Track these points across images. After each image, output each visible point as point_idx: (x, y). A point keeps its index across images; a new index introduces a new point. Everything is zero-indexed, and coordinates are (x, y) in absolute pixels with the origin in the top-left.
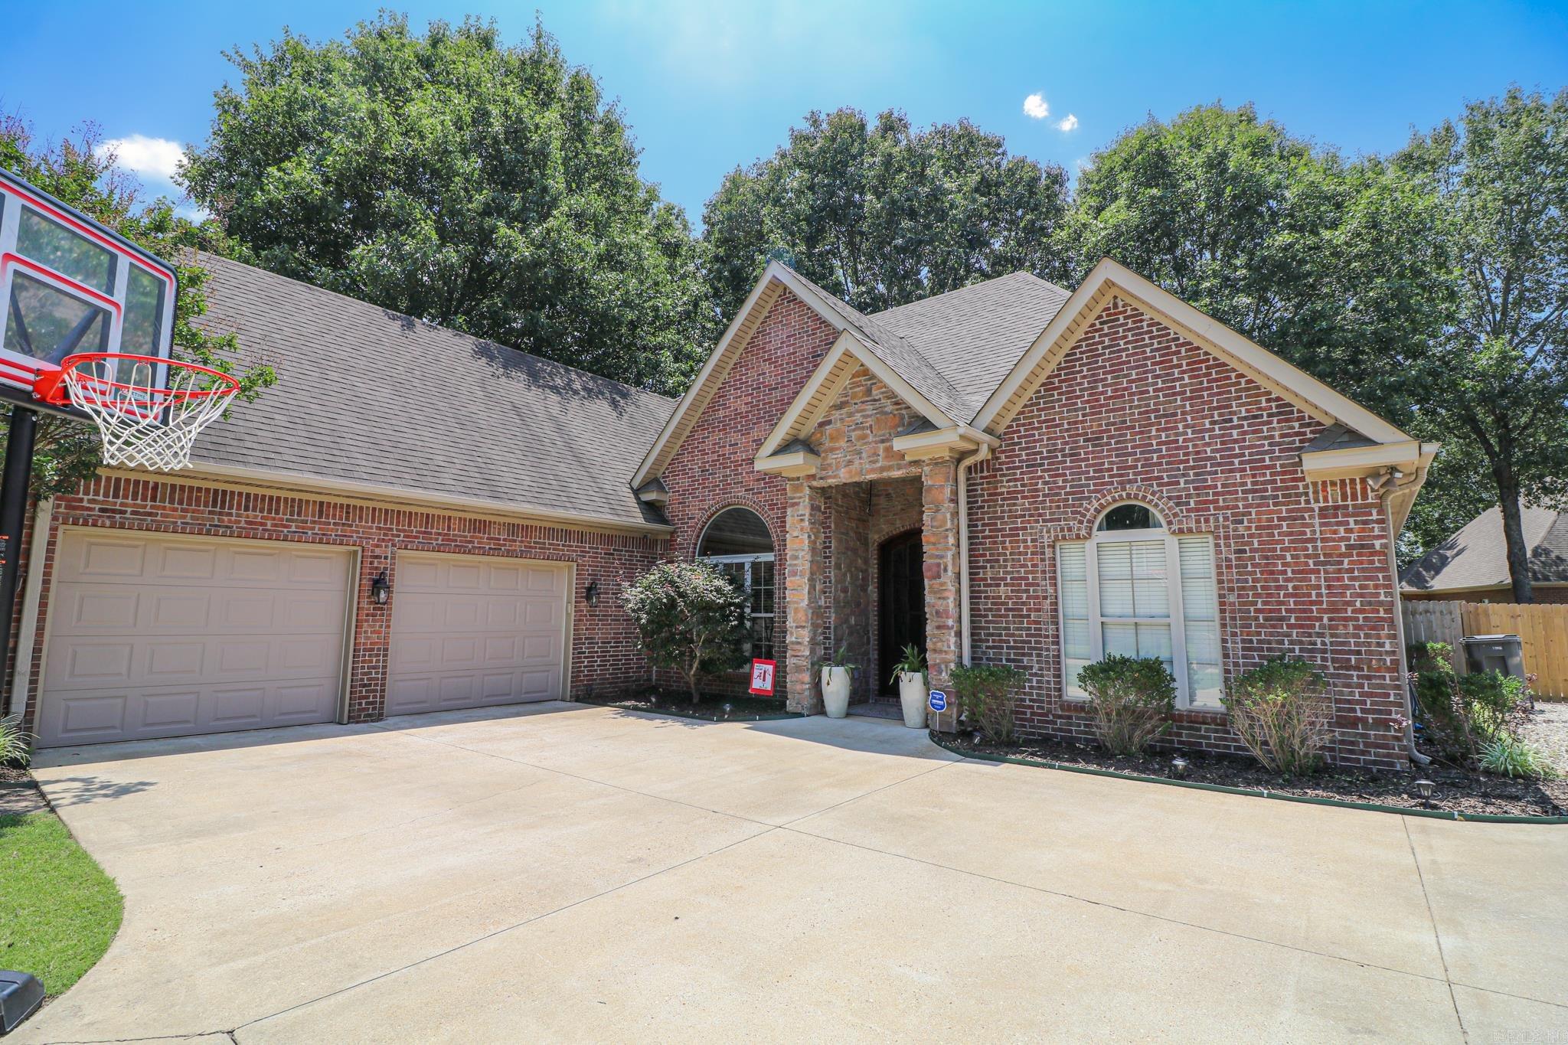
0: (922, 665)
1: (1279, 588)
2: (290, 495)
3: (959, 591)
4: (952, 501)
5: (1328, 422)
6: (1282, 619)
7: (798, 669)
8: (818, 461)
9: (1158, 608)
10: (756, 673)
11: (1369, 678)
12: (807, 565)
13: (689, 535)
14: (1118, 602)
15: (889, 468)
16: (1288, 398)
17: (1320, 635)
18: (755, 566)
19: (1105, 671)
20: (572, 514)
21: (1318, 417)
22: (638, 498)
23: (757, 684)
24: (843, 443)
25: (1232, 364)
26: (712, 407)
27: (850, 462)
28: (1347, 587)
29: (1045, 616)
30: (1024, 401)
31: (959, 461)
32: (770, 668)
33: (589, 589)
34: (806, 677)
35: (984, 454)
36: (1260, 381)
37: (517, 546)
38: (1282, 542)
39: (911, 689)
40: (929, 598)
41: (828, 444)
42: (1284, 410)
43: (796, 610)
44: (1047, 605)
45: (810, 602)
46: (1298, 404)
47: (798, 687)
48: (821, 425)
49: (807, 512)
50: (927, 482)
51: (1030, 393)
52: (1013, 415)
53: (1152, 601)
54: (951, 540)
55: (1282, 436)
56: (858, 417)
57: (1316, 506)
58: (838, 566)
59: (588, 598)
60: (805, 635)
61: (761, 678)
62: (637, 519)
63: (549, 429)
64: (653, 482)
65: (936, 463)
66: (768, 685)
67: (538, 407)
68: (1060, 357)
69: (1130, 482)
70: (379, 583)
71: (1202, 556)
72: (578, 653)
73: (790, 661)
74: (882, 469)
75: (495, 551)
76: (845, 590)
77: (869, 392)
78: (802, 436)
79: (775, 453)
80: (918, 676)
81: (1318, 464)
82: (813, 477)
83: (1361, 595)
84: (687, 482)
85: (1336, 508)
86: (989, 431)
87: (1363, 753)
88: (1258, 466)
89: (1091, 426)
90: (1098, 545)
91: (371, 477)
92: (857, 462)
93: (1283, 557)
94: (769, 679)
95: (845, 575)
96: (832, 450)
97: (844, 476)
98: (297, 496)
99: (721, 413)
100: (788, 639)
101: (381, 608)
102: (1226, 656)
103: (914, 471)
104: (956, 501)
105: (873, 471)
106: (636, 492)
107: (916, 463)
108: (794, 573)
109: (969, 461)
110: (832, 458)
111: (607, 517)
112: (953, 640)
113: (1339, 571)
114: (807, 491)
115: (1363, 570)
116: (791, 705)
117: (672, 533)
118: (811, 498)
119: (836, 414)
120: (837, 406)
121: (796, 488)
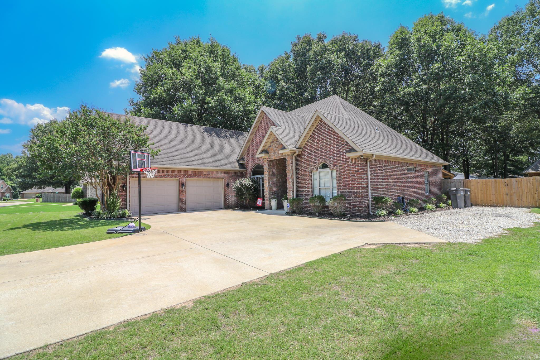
0: (286, 198)
1: (345, 180)
2: (166, 169)
3: (293, 183)
4: (291, 163)
6: (346, 187)
7: (267, 200)
8: (269, 155)
9: (328, 186)
10: (258, 201)
11: (358, 198)
12: (268, 178)
13: (250, 171)
14: (322, 184)
17: (351, 190)
18: (257, 178)
20: (222, 168)
22: (238, 163)
23: (258, 203)
24: (273, 151)
26: (253, 141)
27: (274, 155)
28: (355, 180)
29: (310, 187)
30: (306, 141)
31: (293, 154)
32: (261, 200)
33: (227, 184)
34: (268, 202)
35: (297, 153)
37: (210, 176)
38: (346, 171)
39: (286, 204)
40: (288, 184)
41: (270, 151)
43: (266, 188)
44: (310, 185)
45: (268, 186)
47: (267, 204)
48: (269, 146)
49: (267, 166)
50: (287, 159)
51: (307, 139)
52: (304, 144)
53: (327, 184)
54: (291, 172)
55: (347, 149)
56: (275, 145)
57: (351, 163)
58: (277, 177)
59: (227, 186)
60: (268, 193)
62: (237, 168)
63: (218, 148)
64: (242, 159)
65: (288, 155)
66: (261, 204)
67: (216, 143)
68: (312, 131)
69: (323, 158)
70: (183, 185)
71: (334, 174)
72: (226, 199)
73: (265, 199)
74: (280, 157)
75: (206, 177)
76: (280, 183)
78: (265, 149)
79: (260, 154)
80: (286, 201)
81: (350, 155)
82: (268, 158)
83: (357, 182)
84: (248, 158)
85: (354, 164)
86: (299, 148)
87: (357, 213)
89: (317, 146)
90: (319, 172)
91: (180, 164)
93: (346, 174)
94: (261, 202)
95: (280, 179)
97: (273, 158)
98: (167, 169)
99: (254, 142)
100: (265, 194)
101: (184, 190)
103: (285, 157)
104: (292, 163)
105: (278, 157)
106: (238, 161)
107: (285, 155)
108: (265, 180)
109: (295, 155)
110: (271, 154)
111: (230, 168)
112: (291, 193)
113: (354, 177)
114: (267, 161)
115: (358, 176)
116: (266, 208)
117: (246, 170)
118: (268, 163)
119: (272, 144)
120: (272, 143)
121: (265, 161)
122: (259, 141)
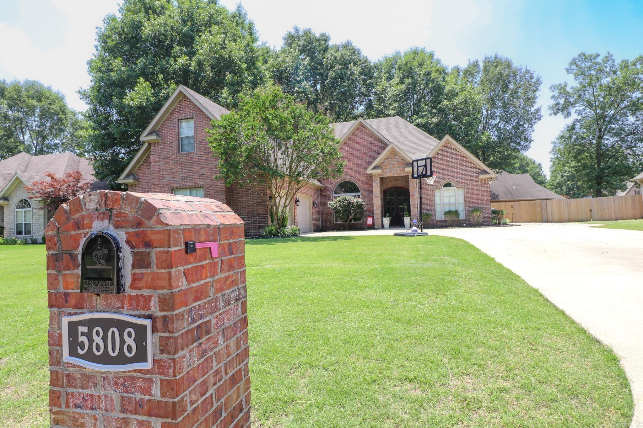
0: (410, 215)
3: (417, 200)
5: (482, 169)
6: (474, 202)
7: (378, 219)
8: (382, 171)
9: (454, 201)
10: (368, 220)
11: (487, 211)
12: (379, 195)
13: (331, 188)
14: (446, 200)
15: (401, 174)
16: (476, 165)
17: (480, 205)
19: (446, 213)
21: (481, 168)
23: (368, 223)
24: (388, 167)
25: (468, 158)
27: (390, 172)
28: (484, 197)
29: (433, 204)
32: (371, 219)
34: (380, 220)
36: (472, 161)
38: (475, 189)
39: (407, 220)
40: (411, 201)
41: (384, 167)
42: (476, 167)
43: (377, 206)
44: (433, 202)
45: (380, 203)
46: (478, 166)
47: (378, 223)
48: (382, 163)
49: (378, 183)
53: (452, 200)
54: (416, 189)
55: (476, 171)
56: (392, 162)
57: (480, 183)
59: (314, 206)
60: (380, 211)
61: (370, 221)
66: (371, 223)
68: (436, 152)
69: (449, 178)
71: (461, 192)
73: (375, 217)
74: (399, 174)
77: (395, 156)
78: (377, 165)
79: (372, 169)
80: (409, 218)
81: (482, 177)
82: (380, 175)
83: (486, 198)
85: (484, 184)
88: (471, 177)
89: (442, 167)
90: (443, 190)
92: (392, 172)
93: (475, 192)
96: (386, 169)
97: (389, 175)
100: (375, 212)
102: (465, 209)
103: (407, 175)
105: (396, 174)
107: (408, 173)
108: (376, 197)
110: (385, 171)
112: (416, 209)
113: (483, 194)
114: (379, 178)
115: (487, 194)
116: (376, 227)
118: (380, 180)
119: (386, 161)
120: (387, 159)
121: (376, 177)
122: (348, 155)
